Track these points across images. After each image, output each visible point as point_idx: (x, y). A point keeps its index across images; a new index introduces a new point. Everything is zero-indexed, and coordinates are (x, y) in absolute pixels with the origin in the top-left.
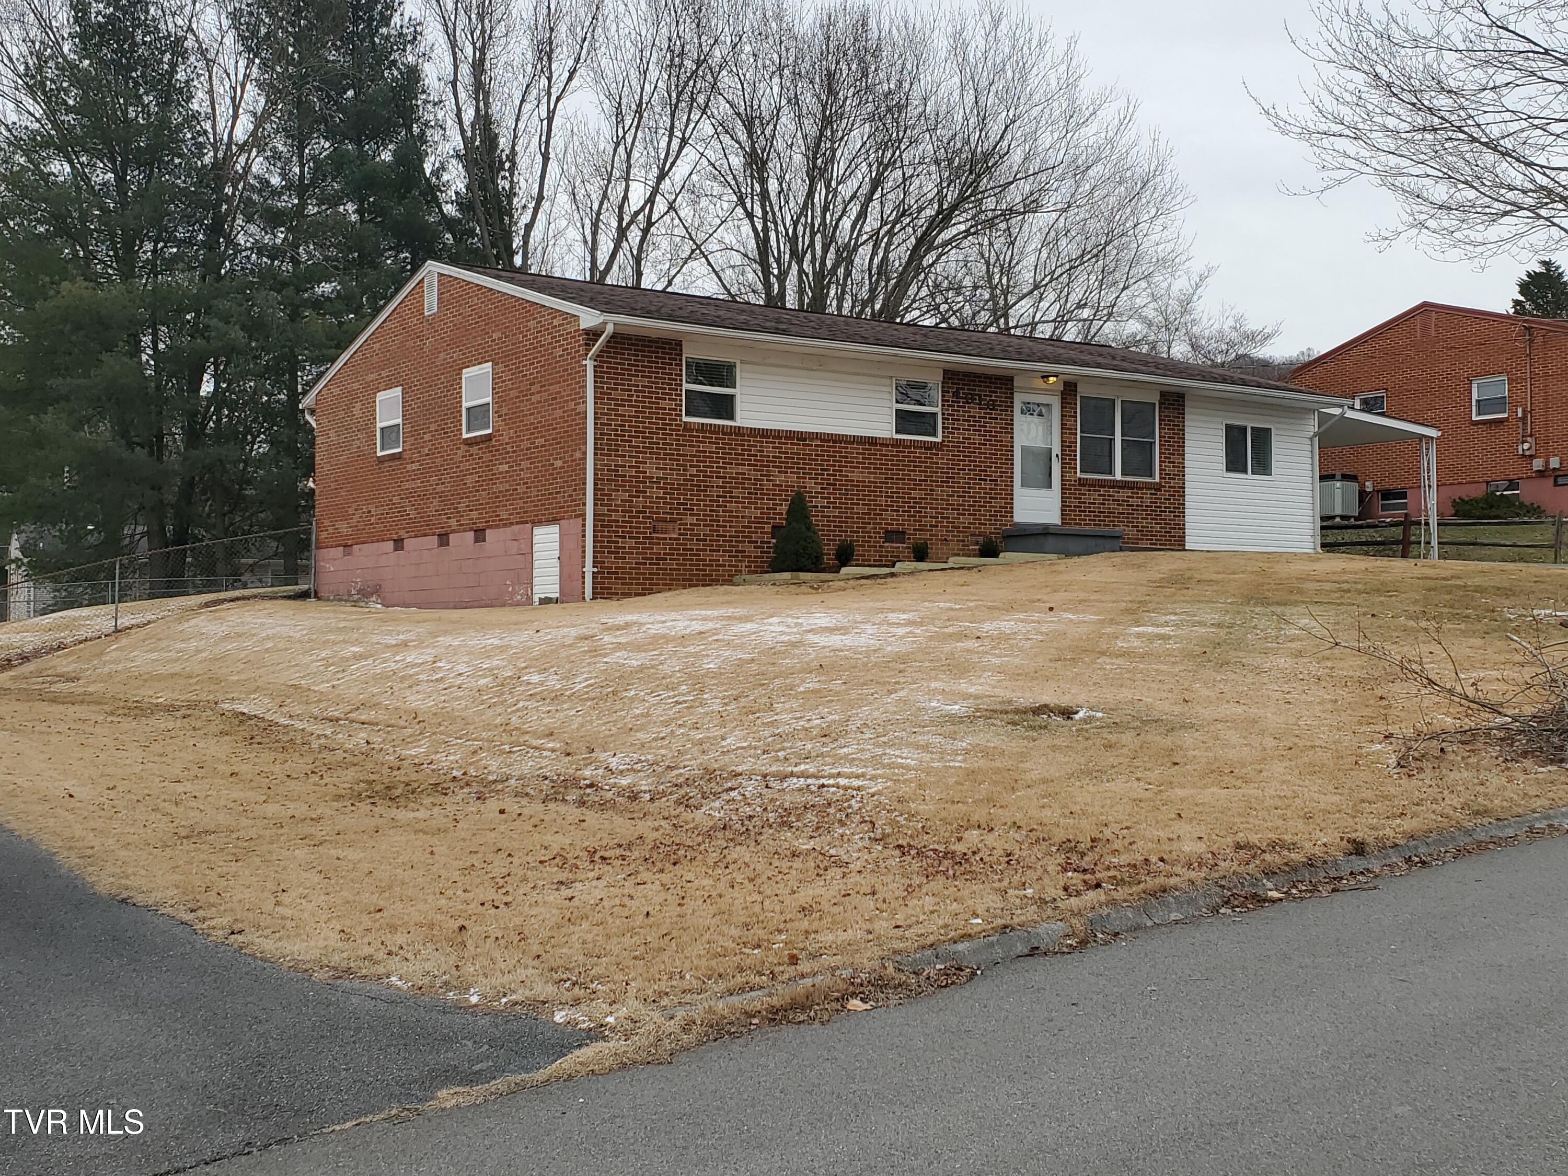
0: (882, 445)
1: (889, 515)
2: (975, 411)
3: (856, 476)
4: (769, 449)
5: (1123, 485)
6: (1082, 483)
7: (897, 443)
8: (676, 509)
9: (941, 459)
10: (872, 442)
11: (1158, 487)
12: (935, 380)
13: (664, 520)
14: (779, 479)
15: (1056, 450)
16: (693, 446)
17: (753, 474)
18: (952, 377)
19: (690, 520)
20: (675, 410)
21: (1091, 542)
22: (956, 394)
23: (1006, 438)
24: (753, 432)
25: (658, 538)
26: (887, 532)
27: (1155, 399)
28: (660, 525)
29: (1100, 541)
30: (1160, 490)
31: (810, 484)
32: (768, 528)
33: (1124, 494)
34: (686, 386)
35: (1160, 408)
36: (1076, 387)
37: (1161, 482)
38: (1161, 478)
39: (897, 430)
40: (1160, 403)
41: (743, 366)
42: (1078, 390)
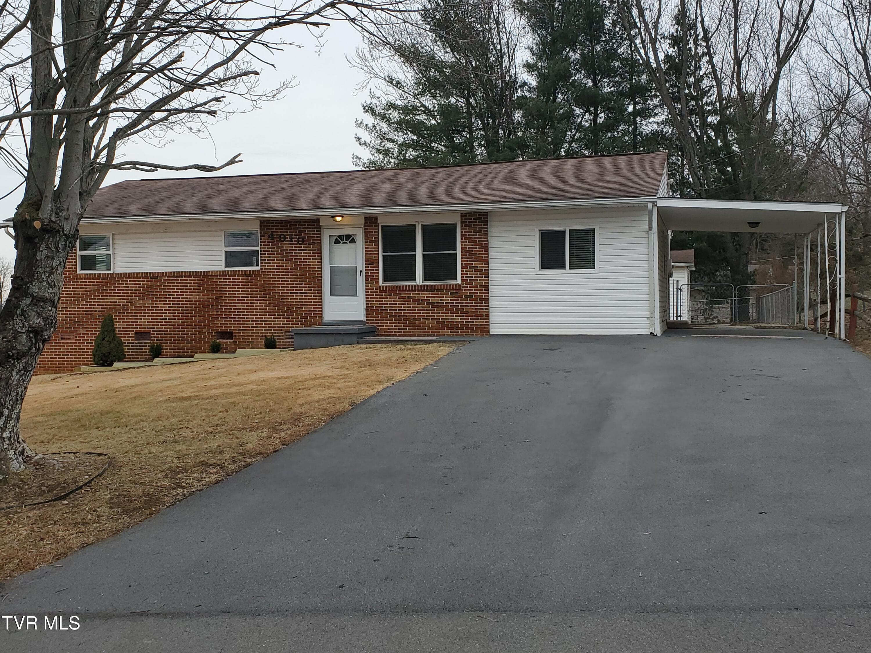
0: (212, 276)
1: (219, 321)
2: (287, 246)
3: (193, 297)
4: (131, 285)
5: (423, 289)
6: (383, 289)
7: (223, 274)
8: (73, 325)
9: (259, 282)
10: (204, 274)
11: (458, 288)
12: (256, 228)
13: (67, 332)
14: (139, 303)
15: (361, 266)
16: (83, 288)
17: (122, 302)
18: (264, 224)
19: (82, 331)
20: (72, 268)
21: (331, 338)
22: (271, 237)
23: (313, 263)
24: (121, 276)
25: (63, 343)
26: (218, 332)
27: (457, 220)
28: (65, 335)
29: (339, 337)
30: (460, 290)
31: (160, 305)
32: (132, 334)
33: (423, 295)
34: (79, 253)
35: (462, 226)
36: (377, 219)
37: (462, 284)
38: (462, 280)
39: (227, 265)
40: (461, 223)
41: (116, 236)
42: (378, 222)
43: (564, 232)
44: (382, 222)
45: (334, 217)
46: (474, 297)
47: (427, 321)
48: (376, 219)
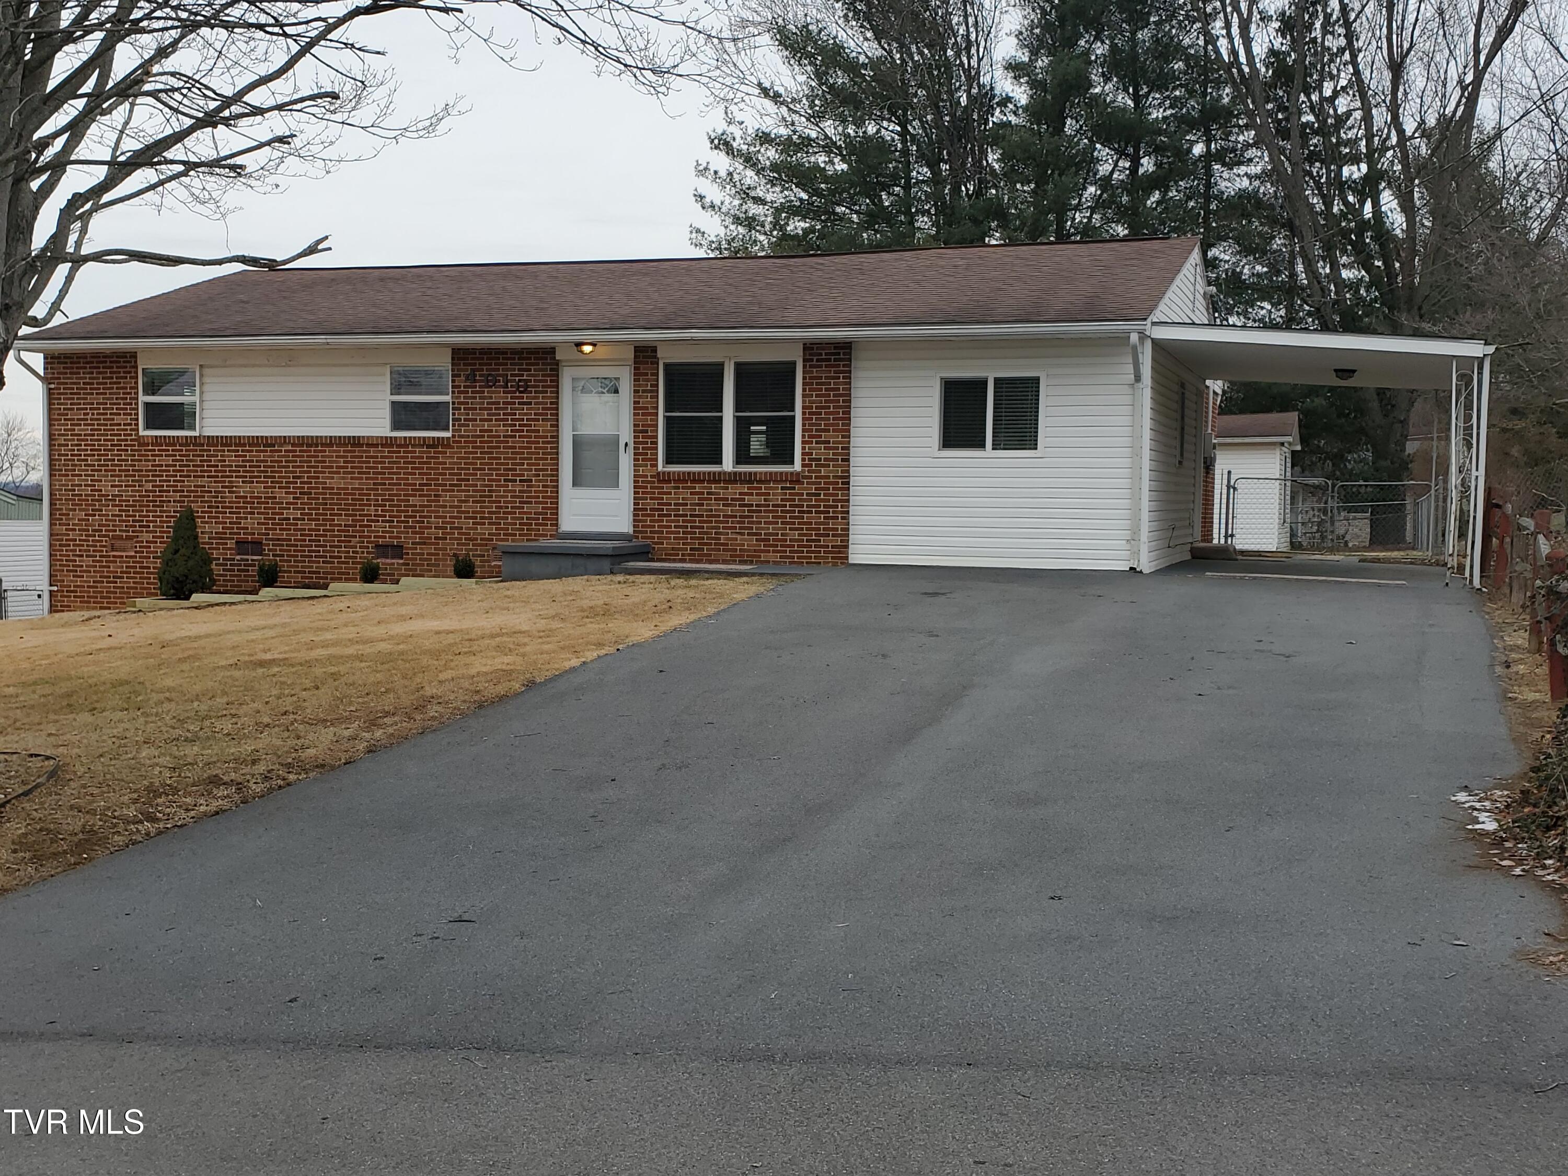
0: (368, 445)
1: (380, 527)
2: (499, 396)
3: (336, 482)
4: (231, 458)
5: (733, 479)
6: (664, 478)
7: (387, 442)
8: (131, 526)
9: (449, 459)
10: (355, 442)
11: (796, 479)
12: (444, 363)
13: (121, 537)
14: (244, 490)
15: (626, 435)
16: (149, 460)
17: (215, 487)
18: (460, 355)
19: (146, 537)
20: (131, 425)
22: (471, 378)
23: (544, 427)
24: (214, 441)
25: (114, 556)
26: (378, 546)
27: (796, 356)
28: (118, 543)
30: (798, 482)
31: (280, 494)
32: (231, 544)
33: (734, 491)
34: (143, 398)
35: (804, 366)
36: (656, 351)
37: (803, 471)
38: (803, 466)
39: (396, 426)
40: (804, 361)
41: (206, 371)
42: (659, 355)
43: (983, 383)
44: (666, 356)
45: (579, 345)
46: (822, 497)
47: (739, 537)
48: (654, 350)
